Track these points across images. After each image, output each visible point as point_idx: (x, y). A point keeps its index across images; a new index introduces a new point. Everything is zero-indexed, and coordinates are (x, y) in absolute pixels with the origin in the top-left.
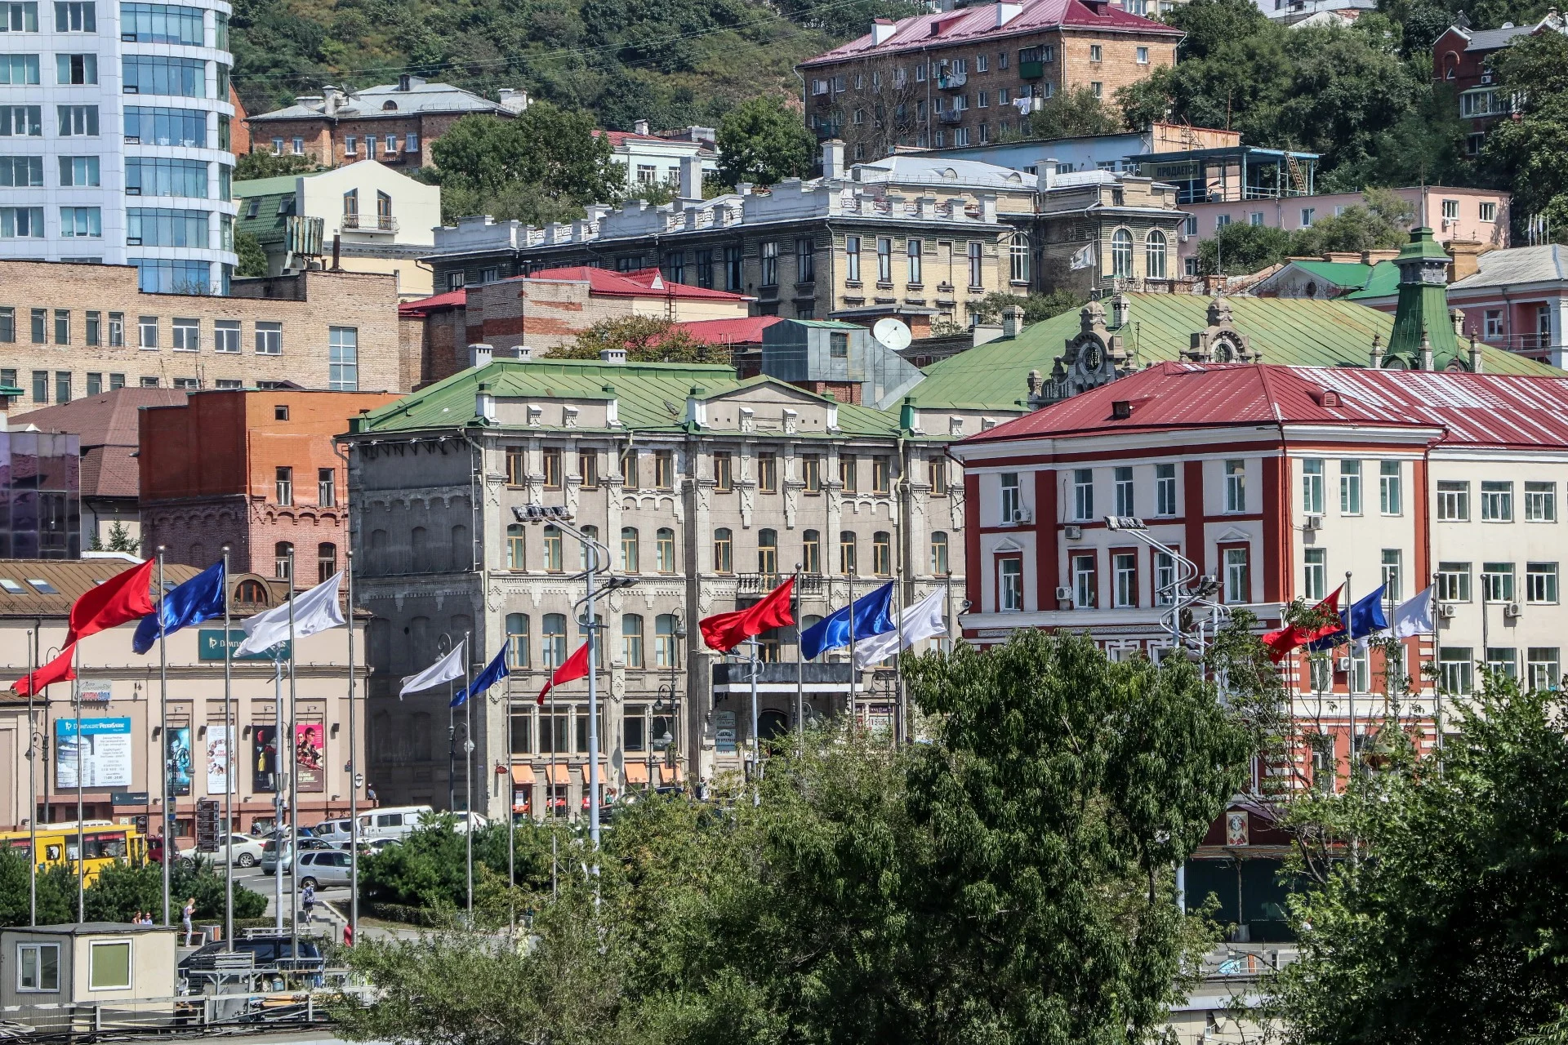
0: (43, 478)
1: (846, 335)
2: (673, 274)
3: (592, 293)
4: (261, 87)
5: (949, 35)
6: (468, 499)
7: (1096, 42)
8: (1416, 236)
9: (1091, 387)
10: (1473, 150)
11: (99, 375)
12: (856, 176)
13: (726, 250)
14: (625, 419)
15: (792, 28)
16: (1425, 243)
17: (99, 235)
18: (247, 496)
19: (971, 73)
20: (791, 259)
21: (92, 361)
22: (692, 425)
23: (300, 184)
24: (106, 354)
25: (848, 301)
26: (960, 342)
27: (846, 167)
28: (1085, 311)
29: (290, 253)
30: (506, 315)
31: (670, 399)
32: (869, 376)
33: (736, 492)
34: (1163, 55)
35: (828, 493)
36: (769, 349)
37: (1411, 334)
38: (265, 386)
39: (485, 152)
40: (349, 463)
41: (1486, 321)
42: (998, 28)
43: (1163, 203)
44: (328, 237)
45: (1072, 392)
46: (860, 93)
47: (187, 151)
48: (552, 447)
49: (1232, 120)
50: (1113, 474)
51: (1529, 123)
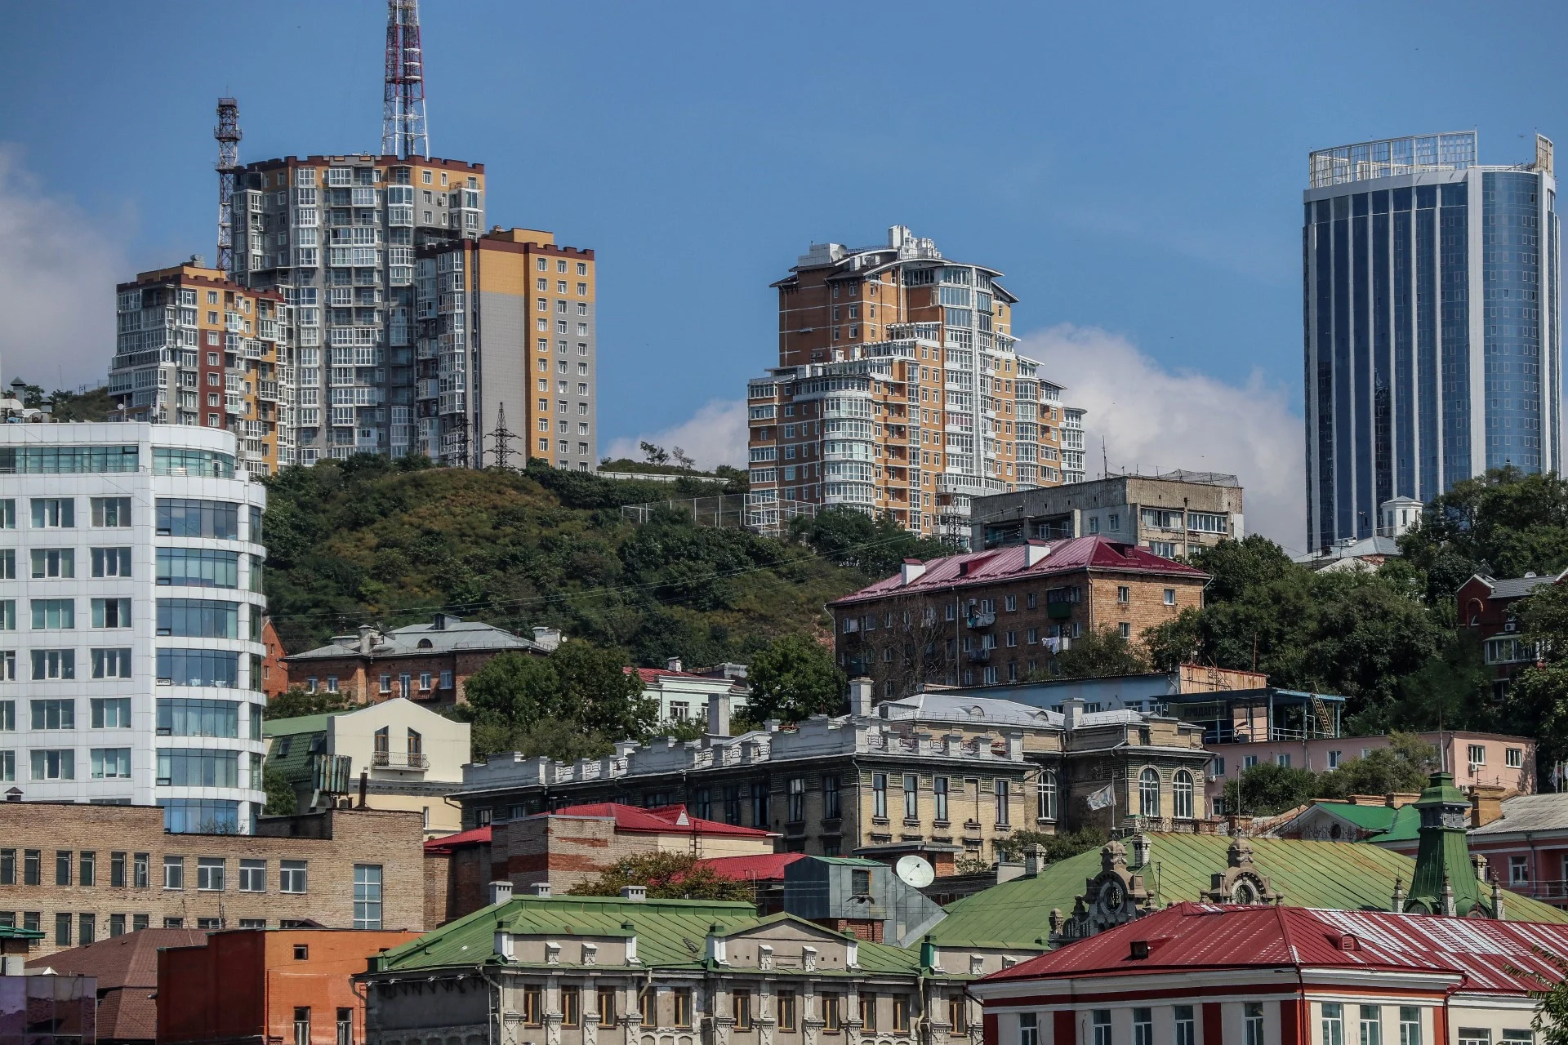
0: (59, 1022)
1: (867, 873)
2: (699, 809)
3: (618, 830)
4: (301, 627)
5: (978, 576)
6: (485, 1037)
7: (1124, 583)
8: (1436, 781)
9: (1112, 926)
10: (1498, 695)
11: (123, 916)
12: (884, 713)
13: (753, 786)
14: (644, 956)
15: (827, 566)
16: (1445, 788)
17: (128, 776)
18: (264, 1037)
19: (1000, 612)
20: (817, 795)
21: (116, 903)
22: (711, 964)
23: (331, 722)
24: (131, 895)
25: (874, 837)
26: (983, 879)
27: (874, 704)
28: (1105, 850)
29: (317, 791)
30: (532, 852)
31: (691, 937)
32: (891, 914)
33: (755, 1030)
34: (1190, 597)
35: (847, 1031)
36: (791, 886)
37: (1433, 878)
38: (288, 924)
39: (519, 688)
40: (367, 1002)
41: (1511, 867)
42: (1026, 569)
43: (1188, 743)
44: (355, 775)
45: (1094, 931)
46: (890, 631)
47: (219, 693)
48: (570, 985)
49: (1258, 662)
50: (1131, 1017)
51: (1553, 671)
